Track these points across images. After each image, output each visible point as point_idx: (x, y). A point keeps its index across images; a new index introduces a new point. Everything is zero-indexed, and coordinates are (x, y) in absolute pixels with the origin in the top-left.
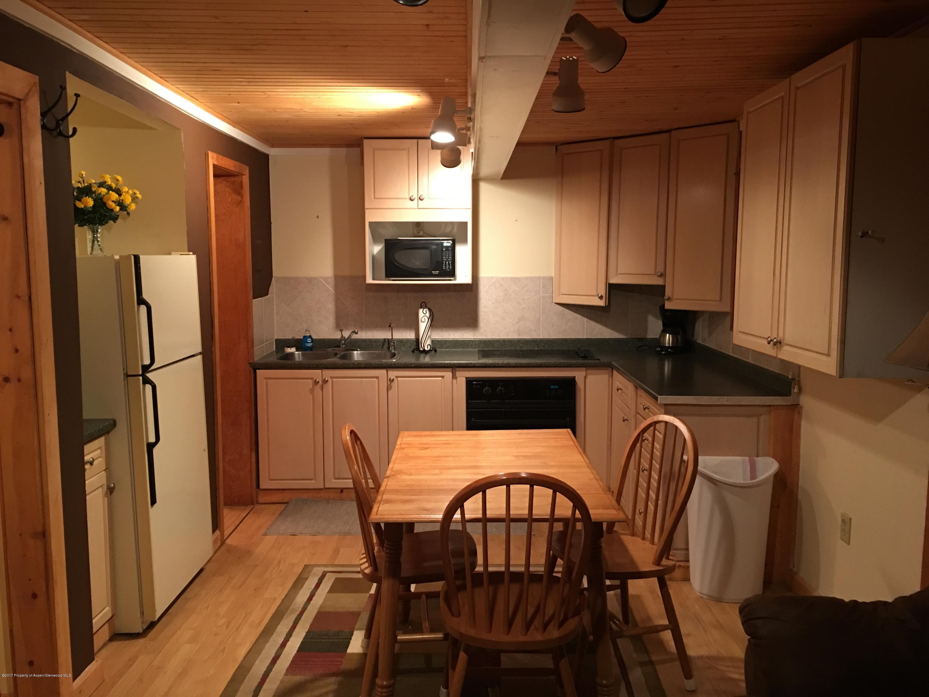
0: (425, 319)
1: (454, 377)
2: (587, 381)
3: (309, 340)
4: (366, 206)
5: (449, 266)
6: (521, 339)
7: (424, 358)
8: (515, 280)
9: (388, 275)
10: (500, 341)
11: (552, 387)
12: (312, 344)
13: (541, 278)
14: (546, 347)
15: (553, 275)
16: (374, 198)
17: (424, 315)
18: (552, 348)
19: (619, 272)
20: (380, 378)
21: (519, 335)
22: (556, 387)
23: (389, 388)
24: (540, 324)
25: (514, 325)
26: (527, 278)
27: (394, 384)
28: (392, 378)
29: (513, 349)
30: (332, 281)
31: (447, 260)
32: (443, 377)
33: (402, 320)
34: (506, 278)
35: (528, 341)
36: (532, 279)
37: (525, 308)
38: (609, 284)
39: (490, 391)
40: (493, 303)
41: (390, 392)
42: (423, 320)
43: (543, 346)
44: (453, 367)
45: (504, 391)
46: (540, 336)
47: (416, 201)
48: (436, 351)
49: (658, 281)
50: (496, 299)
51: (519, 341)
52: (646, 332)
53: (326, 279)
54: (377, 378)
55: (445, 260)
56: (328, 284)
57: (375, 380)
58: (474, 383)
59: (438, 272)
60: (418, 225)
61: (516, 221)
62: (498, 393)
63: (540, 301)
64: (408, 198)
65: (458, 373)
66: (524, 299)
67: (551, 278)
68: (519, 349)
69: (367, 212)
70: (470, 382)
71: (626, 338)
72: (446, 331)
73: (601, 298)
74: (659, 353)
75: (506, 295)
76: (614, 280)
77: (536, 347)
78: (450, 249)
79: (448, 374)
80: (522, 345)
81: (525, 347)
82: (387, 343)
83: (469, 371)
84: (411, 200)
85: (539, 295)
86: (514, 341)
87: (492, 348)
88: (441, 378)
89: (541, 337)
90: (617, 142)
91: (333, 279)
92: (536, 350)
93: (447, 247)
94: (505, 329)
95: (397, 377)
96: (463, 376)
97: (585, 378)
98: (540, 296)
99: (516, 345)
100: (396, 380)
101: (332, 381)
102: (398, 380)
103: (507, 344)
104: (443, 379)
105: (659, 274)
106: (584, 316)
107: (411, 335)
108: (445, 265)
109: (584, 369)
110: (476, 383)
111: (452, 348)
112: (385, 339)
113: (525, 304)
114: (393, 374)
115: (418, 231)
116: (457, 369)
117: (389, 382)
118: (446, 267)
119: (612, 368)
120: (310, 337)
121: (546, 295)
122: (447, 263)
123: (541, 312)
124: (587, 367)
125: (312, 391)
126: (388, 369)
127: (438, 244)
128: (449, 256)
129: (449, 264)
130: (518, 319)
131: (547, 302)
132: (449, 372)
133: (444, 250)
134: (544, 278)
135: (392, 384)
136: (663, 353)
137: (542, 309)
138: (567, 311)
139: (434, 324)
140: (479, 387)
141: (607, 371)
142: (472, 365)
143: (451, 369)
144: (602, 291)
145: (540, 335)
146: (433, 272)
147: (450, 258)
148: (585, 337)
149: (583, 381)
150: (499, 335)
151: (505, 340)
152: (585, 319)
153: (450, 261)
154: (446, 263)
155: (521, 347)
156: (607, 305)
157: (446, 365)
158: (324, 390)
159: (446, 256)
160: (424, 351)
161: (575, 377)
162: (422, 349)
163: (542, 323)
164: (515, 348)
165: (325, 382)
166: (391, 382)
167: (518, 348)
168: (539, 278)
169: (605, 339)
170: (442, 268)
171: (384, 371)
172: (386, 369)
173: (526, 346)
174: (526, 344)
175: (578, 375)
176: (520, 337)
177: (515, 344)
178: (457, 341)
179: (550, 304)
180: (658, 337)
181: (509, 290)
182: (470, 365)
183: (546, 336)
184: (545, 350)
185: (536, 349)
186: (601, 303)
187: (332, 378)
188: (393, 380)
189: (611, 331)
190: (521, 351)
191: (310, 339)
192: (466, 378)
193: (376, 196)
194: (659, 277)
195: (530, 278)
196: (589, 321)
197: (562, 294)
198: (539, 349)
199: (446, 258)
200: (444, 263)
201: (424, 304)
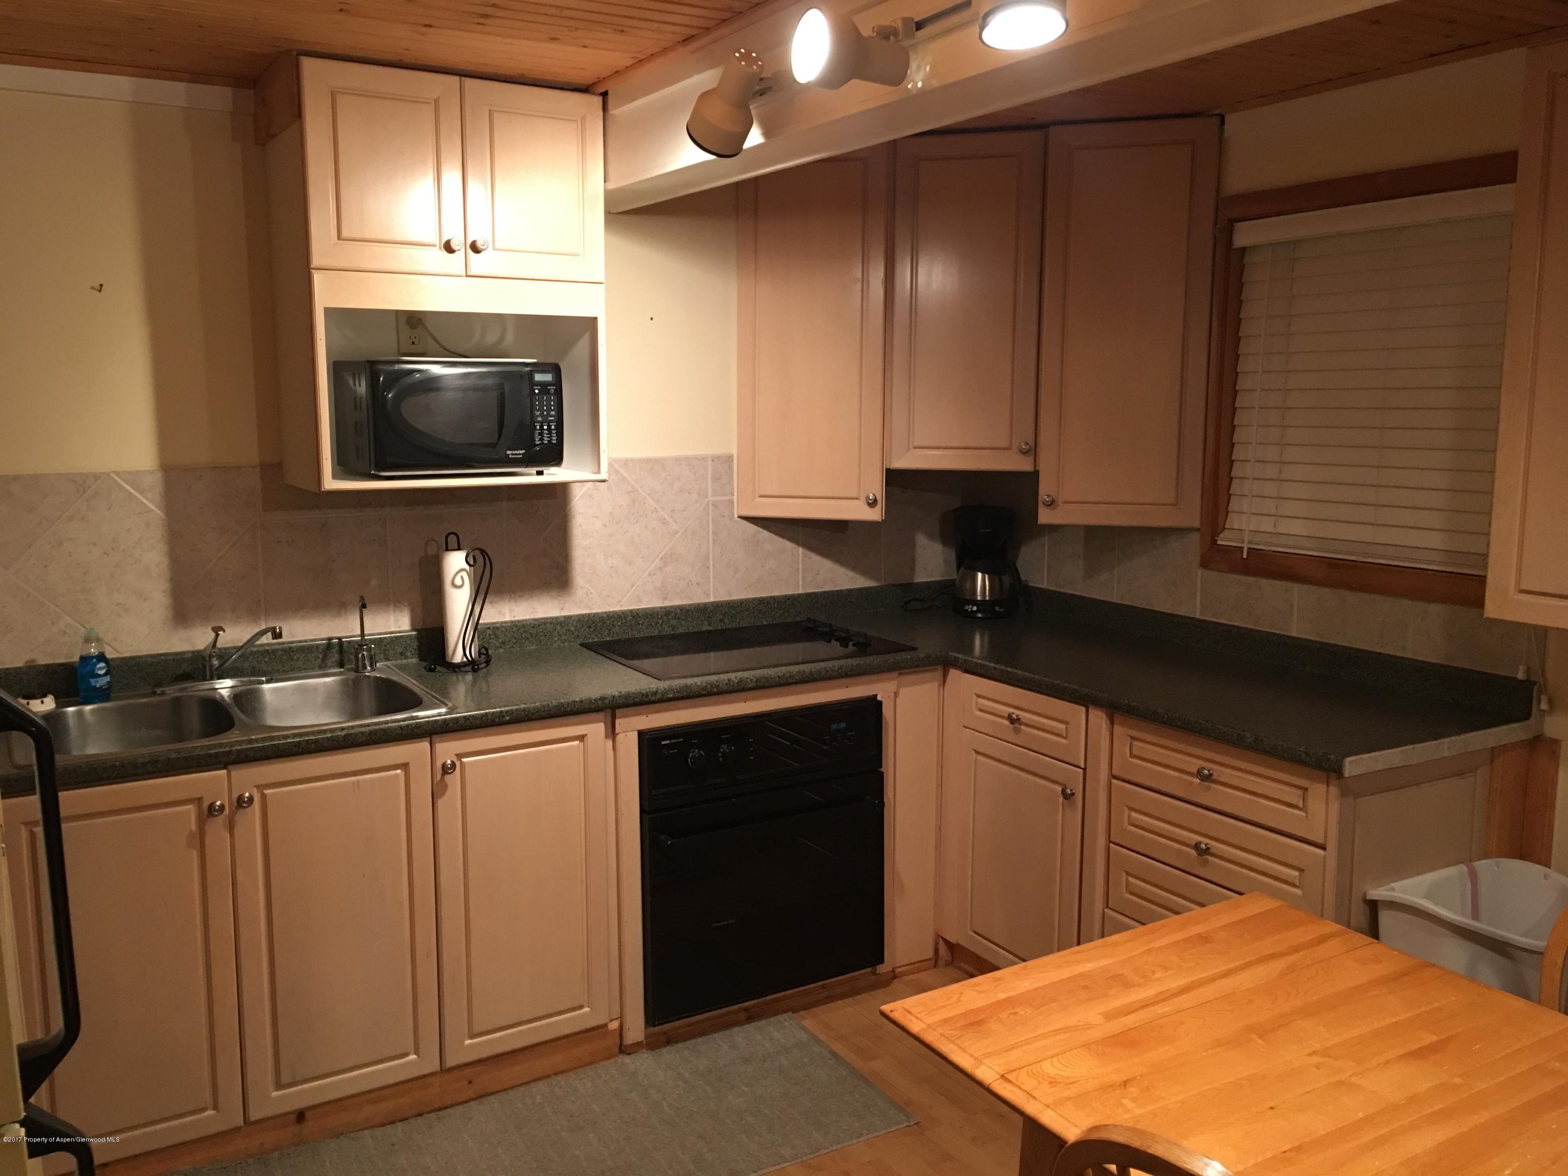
0: (462, 578)
1: (612, 733)
2: (899, 701)
3: (101, 668)
4: (317, 259)
5: (552, 437)
6: (672, 607)
8: (656, 466)
12: (108, 678)
13: (710, 460)
14: (726, 621)
15: (734, 451)
16: (339, 238)
17: (456, 568)
18: (739, 622)
19: (917, 443)
20: (412, 768)
21: (665, 599)
22: (843, 725)
23: (437, 793)
24: (708, 568)
25: (654, 574)
26: (678, 460)
27: (454, 780)
28: (445, 761)
30: (155, 481)
31: (546, 420)
32: (581, 738)
33: (374, 582)
34: (632, 460)
35: (688, 611)
36: (688, 461)
37: (676, 533)
38: (888, 470)
40: (605, 525)
41: (440, 803)
42: (458, 581)
43: (721, 620)
44: (610, 708)
45: (733, 754)
46: (711, 597)
47: (459, 256)
49: (1023, 465)
50: (611, 514)
51: (668, 613)
52: (913, 569)
53: (133, 477)
54: (405, 766)
55: (540, 419)
56: (142, 492)
57: (397, 775)
58: (663, 743)
59: (522, 452)
61: (652, 319)
63: (708, 514)
64: (442, 244)
65: (620, 723)
66: (673, 511)
67: (730, 459)
69: (318, 279)
70: (648, 742)
71: (879, 587)
73: (872, 504)
75: (634, 502)
76: (902, 462)
77: (706, 622)
78: (552, 389)
79: (595, 729)
80: (674, 622)
81: (682, 625)
82: (336, 650)
83: (647, 714)
85: (707, 500)
87: (609, 635)
88: (577, 743)
89: (712, 600)
91: (159, 475)
93: (544, 385)
94: (632, 586)
95: (460, 756)
96: (631, 729)
97: (896, 694)
98: (708, 504)
99: (661, 625)
100: (456, 765)
101: (264, 797)
102: (461, 762)
103: (643, 624)
104: (582, 743)
105: (1024, 446)
106: (798, 543)
108: (541, 434)
109: (895, 674)
110: (668, 742)
113: (676, 522)
114: (447, 749)
115: (414, 340)
116: (619, 711)
117: (438, 776)
118: (541, 439)
119: (949, 665)
120: (101, 657)
121: (723, 498)
122: (545, 427)
123: (711, 539)
124: (898, 668)
125: (200, 840)
126: (435, 738)
127: (521, 376)
128: (549, 410)
129: (549, 428)
130: (661, 558)
131: (723, 516)
132: (599, 721)
133: (537, 391)
134: (715, 458)
135: (448, 778)
136: (980, 615)
137: (713, 532)
138: (765, 534)
140: (676, 751)
141: (935, 674)
143: (601, 715)
144: (876, 487)
145: (708, 596)
146: (508, 452)
147: (554, 413)
150: (619, 602)
152: (801, 550)
153: (552, 421)
154: (542, 427)
156: (883, 518)
157: (586, 705)
158: (237, 831)
159: (542, 411)
160: (471, 667)
161: (876, 696)
163: (714, 566)
164: (659, 631)
165: (242, 803)
166: (444, 774)
167: (667, 630)
168: (704, 459)
169: (841, 591)
170: (533, 440)
171: (424, 745)
172: (429, 738)
173: (683, 623)
174: (683, 620)
175: (885, 689)
176: (668, 603)
177: (660, 622)
179: (730, 519)
180: (957, 580)
181: (639, 489)
182: (653, 697)
183: (723, 597)
185: (706, 627)
186: (875, 515)
187: (260, 787)
188: (450, 766)
189: (850, 574)
190: (673, 636)
191: (102, 665)
192: (641, 732)
193: (345, 234)
195: (687, 458)
196: (808, 553)
197: (760, 496)
198: (711, 628)
199: (542, 415)
200: (538, 427)
201: (453, 539)
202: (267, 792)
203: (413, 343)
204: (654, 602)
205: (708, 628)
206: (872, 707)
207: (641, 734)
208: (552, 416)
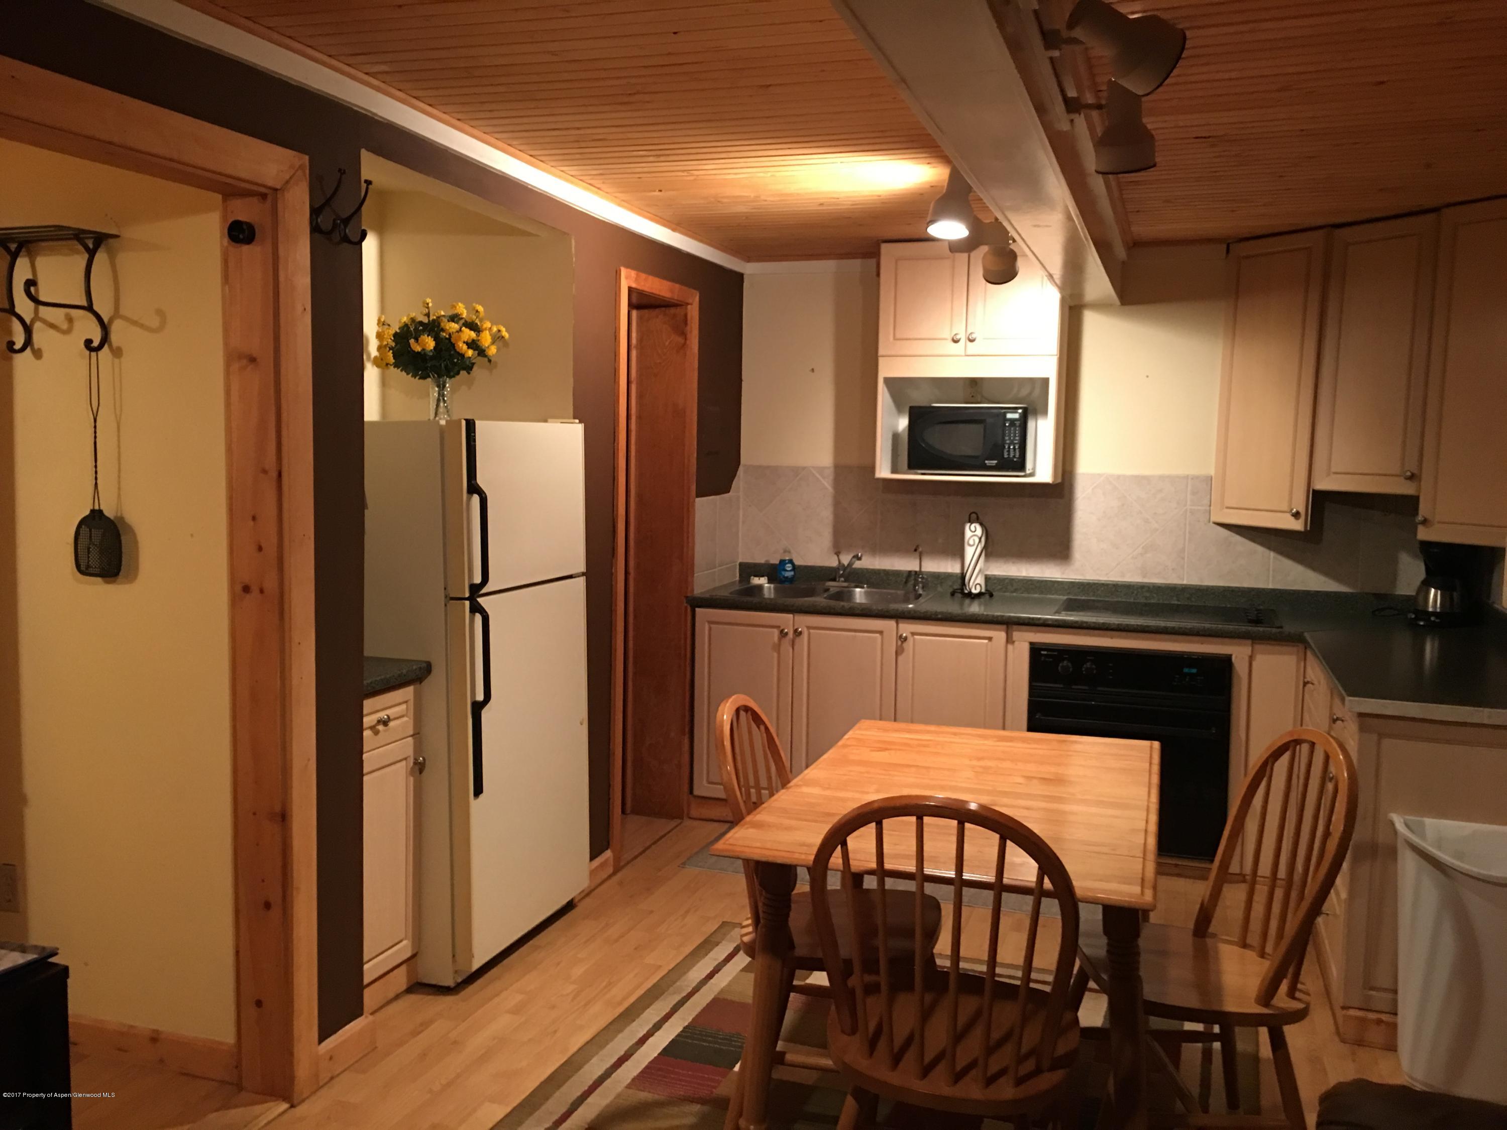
0: (974, 540)
1: (1009, 640)
2: (1254, 663)
3: (789, 567)
4: (881, 351)
5: (1015, 453)
6: (1147, 583)
7: (970, 605)
8: (1140, 480)
9: (913, 466)
10: (1107, 585)
11: (1186, 670)
12: (792, 573)
13: (1190, 479)
14: (1193, 599)
15: (1212, 473)
16: (895, 339)
17: (973, 533)
19: (1333, 470)
20: (885, 634)
21: (1144, 577)
22: (1194, 671)
23: (899, 652)
24: (1183, 558)
25: (1136, 558)
26: (1162, 478)
27: (909, 645)
28: (904, 635)
29: (1132, 600)
30: (830, 473)
31: (1012, 443)
32: (990, 639)
33: (940, 541)
34: (1124, 475)
35: (1160, 587)
36: (1171, 479)
37: (1158, 530)
38: (1314, 491)
39: (1071, 669)
40: (1099, 519)
41: (900, 658)
42: (971, 542)
43: (1188, 598)
44: (1009, 624)
45: (1095, 672)
46: (1183, 580)
47: (962, 342)
48: (991, 595)
49: (1405, 489)
50: (1104, 513)
51: (1143, 587)
52: (1394, 583)
53: (821, 470)
54: (881, 633)
55: (1008, 442)
56: (824, 478)
57: (877, 637)
58: (1042, 652)
59: (996, 462)
60: (974, 382)
61: (1147, 377)
62: (1084, 672)
63: (1186, 519)
64: (950, 338)
65: (1016, 635)
66: (1155, 513)
67: (1209, 479)
68: (1143, 601)
69: (881, 361)
70: (1035, 650)
71: (1352, 593)
72: (1013, 563)
73: (1296, 515)
74: (1412, 624)
75: (1123, 505)
76: (1323, 484)
77: (1175, 598)
78: (1018, 423)
79: (999, 635)
80: (1148, 595)
81: (1154, 597)
82: (913, 578)
83: (1036, 632)
84: (956, 341)
85: (1185, 508)
86: (1133, 586)
87: (1094, 595)
88: (986, 641)
89: (1185, 582)
90: (1338, 232)
91: (832, 469)
92: (1174, 604)
93: (1012, 421)
94: (1118, 565)
95: (913, 634)
96: (1024, 640)
97: (1251, 658)
98: (1186, 511)
99: (1137, 595)
100: (910, 639)
101: (809, 634)
102: (914, 640)
103: (1121, 591)
104: (990, 643)
105: (1409, 474)
106: (1269, 548)
107: (951, 567)
108: (1009, 451)
109: (1249, 642)
110: (1047, 653)
111: (1022, 593)
112: (910, 572)
113: (1157, 522)
114: (906, 628)
115: (972, 394)
116: (1015, 627)
117: (899, 643)
118: (1009, 454)
119: (1307, 645)
120: (791, 561)
121: (1198, 507)
122: (1012, 447)
123: (1187, 538)
124: (1255, 639)
125: (777, 648)
126: (900, 621)
127: (998, 415)
128: (1015, 436)
129: (1014, 448)
130: (1143, 548)
131: (1199, 521)
132: (1000, 630)
133: (1007, 424)
134: (1195, 478)
135: (905, 645)
136: (1421, 623)
137: (1189, 533)
138: (1237, 538)
139: (990, 550)
140: (1051, 660)
141: (1295, 649)
142: (1041, 622)
143: (1004, 627)
144: (1300, 503)
146: (986, 462)
147: (1017, 438)
148: (1271, 586)
149: (1247, 664)
150: (1107, 574)
151: (1117, 585)
152: (1272, 554)
153: (1016, 443)
154: (1009, 447)
155: (1146, 598)
156: (1308, 529)
157: (995, 620)
158: (796, 647)
159: (1010, 436)
160: (970, 595)
161: (1231, 655)
162: (966, 592)
163: (1188, 557)
165: (798, 634)
166: (902, 642)
168: (1187, 477)
169: (1308, 591)
170: (1003, 455)
171: (892, 623)
172: (896, 620)
173: (1155, 595)
175: (1238, 652)
176: (1146, 580)
177: (1135, 592)
178: (1031, 580)
179: (1205, 524)
180: (1413, 593)
181: (1128, 497)
182: (1037, 622)
183: (1194, 581)
184: (1192, 606)
186: (1297, 525)
187: (809, 628)
188: (906, 639)
189: (1322, 578)
190: (1146, 605)
191: (789, 565)
192: (1031, 643)
193: (898, 336)
194: (1408, 482)
195: (1169, 477)
196: (1280, 557)
197: (1228, 508)
198: (1179, 603)
199: (1010, 439)
200: (1007, 447)
201: (974, 516)
202: (812, 631)
203: (973, 396)
204: (1132, 577)
205: (1176, 602)
206: (1226, 662)
207: (1032, 644)
208: (1016, 440)
